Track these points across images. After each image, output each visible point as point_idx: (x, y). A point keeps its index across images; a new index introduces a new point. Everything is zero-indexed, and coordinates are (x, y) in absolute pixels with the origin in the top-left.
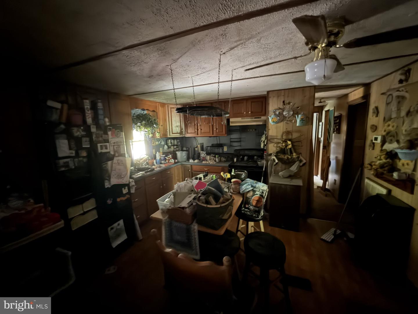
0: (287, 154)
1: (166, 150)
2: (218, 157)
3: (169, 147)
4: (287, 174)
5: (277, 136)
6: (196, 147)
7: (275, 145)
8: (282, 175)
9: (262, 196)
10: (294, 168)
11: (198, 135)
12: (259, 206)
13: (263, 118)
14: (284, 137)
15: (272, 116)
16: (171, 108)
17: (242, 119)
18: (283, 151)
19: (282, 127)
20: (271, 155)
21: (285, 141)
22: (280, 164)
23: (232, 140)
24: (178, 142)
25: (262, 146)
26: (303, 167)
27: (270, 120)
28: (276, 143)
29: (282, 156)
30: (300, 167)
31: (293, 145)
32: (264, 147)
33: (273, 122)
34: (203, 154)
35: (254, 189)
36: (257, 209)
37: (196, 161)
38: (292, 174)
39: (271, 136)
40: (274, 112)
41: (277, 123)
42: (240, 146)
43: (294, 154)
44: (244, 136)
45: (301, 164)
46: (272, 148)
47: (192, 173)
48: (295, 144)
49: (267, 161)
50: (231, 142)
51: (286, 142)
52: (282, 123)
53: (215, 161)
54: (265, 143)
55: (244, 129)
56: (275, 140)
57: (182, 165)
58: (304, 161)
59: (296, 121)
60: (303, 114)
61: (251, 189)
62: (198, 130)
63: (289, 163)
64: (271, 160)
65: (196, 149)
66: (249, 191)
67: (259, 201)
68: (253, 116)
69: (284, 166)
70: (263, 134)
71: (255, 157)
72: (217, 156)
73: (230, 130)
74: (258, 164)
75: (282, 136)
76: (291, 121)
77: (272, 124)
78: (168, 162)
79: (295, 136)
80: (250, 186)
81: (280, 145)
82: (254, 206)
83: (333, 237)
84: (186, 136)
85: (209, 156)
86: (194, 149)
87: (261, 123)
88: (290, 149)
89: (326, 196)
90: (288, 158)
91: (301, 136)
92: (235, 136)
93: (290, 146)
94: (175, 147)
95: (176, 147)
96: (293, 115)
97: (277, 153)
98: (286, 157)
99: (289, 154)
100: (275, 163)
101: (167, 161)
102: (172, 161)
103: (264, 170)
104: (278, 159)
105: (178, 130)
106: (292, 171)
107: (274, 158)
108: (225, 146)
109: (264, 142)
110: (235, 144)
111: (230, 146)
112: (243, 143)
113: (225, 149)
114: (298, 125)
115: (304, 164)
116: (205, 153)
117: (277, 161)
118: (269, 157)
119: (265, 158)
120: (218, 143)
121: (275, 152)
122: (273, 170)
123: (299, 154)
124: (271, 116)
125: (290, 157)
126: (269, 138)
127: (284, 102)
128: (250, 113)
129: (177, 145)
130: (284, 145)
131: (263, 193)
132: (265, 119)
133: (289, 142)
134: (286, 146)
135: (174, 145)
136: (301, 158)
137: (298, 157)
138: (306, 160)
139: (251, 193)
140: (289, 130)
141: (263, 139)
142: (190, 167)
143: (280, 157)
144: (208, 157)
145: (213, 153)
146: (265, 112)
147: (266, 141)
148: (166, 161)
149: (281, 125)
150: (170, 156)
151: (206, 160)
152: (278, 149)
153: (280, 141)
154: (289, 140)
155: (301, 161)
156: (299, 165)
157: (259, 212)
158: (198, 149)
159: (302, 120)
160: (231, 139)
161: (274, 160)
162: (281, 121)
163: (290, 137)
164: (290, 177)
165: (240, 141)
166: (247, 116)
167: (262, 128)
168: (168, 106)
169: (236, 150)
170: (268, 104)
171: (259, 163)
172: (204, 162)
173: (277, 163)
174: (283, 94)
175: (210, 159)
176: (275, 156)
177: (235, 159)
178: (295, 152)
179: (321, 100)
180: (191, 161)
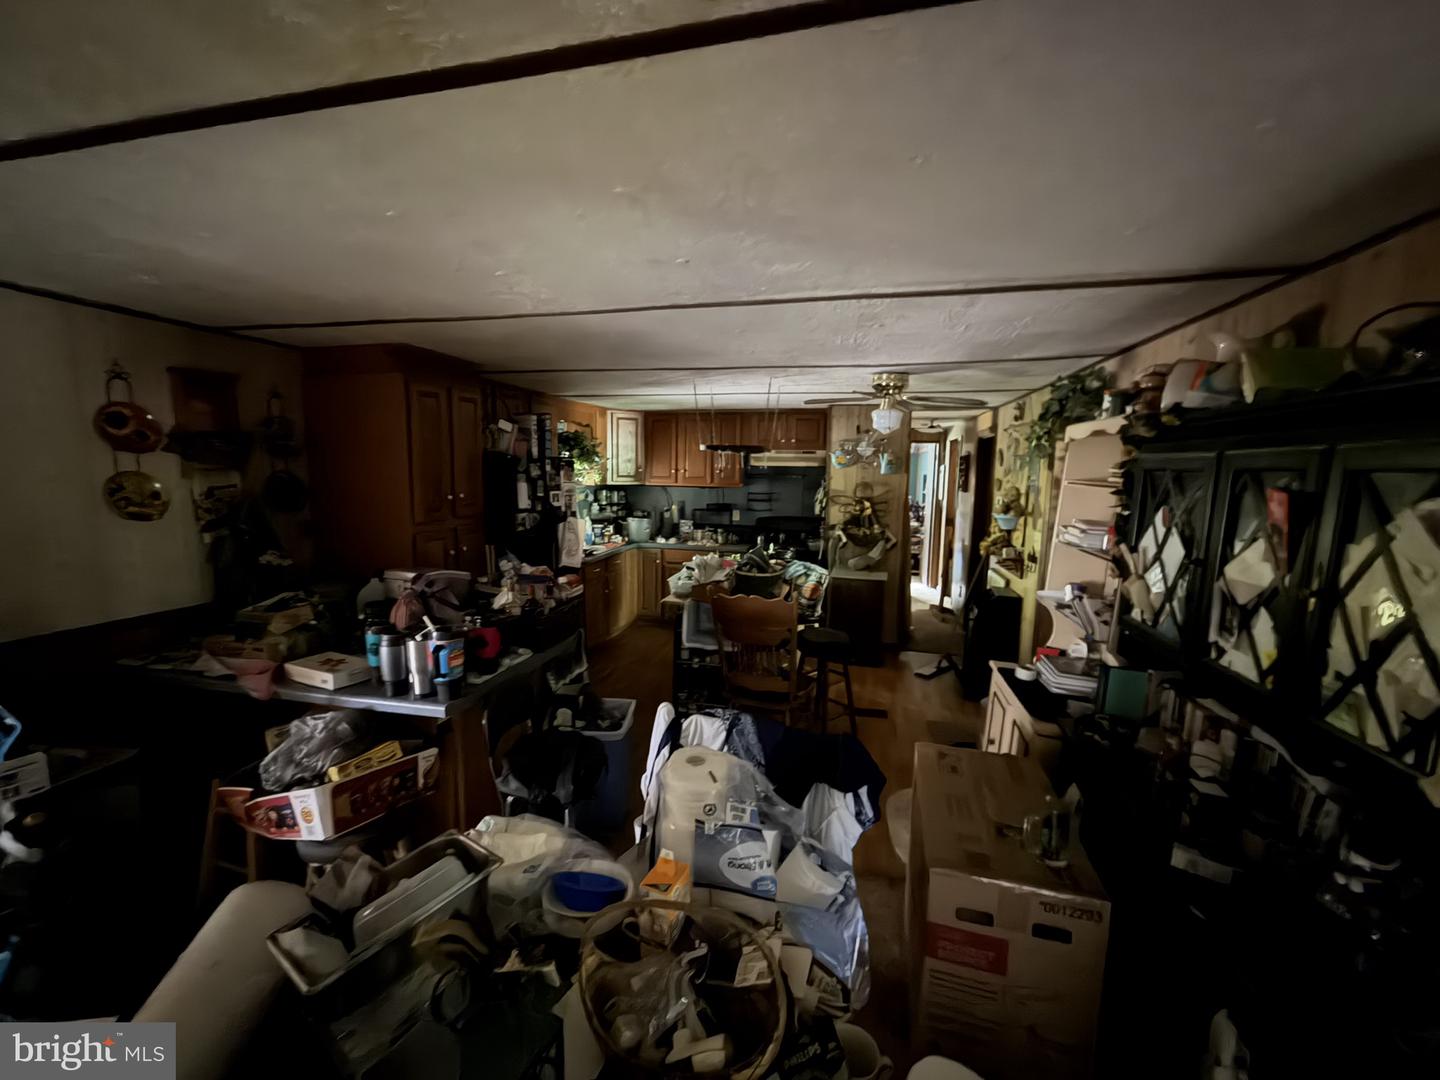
0: (864, 526)
1: (597, 515)
2: (722, 533)
3: (602, 509)
4: (862, 563)
5: (845, 492)
6: (667, 511)
7: (842, 509)
8: (855, 566)
9: (819, 583)
10: (875, 553)
11: (676, 482)
12: (814, 597)
13: (820, 453)
14: (859, 494)
15: (838, 453)
16: (619, 419)
17: (777, 453)
18: (854, 521)
19: (855, 474)
20: (833, 527)
21: (860, 502)
22: (850, 544)
23: (751, 497)
24: (620, 498)
25: (817, 510)
26: (893, 552)
27: (833, 460)
28: (843, 505)
29: (854, 531)
30: (886, 552)
31: (874, 511)
32: (821, 512)
33: (839, 464)
34: (686, 527)
35: (809, 573)
36: (812, 602)
37: (672, 541)
38: (871, 563)
39: (835, 491)
40: (842, 446)
41: (845, 465)
42: (770, 510)
43: (876, 526)
44: (779, 489)
45: (889, 546)
46: (836, 515)
47: (663, 567)
48: (878, 507)
49: (827, 541)
50: (750, 500)
51: (862, 503)
52: (855, 467)
53: (716, 541)
54: (824, 504)
55: (778, 474)
56: (843, 498)
57: (639, 548)
58: (894, 540)
59: (879, 466)
60: (892, 453)
61: (803, 571)
62: (677, 470)
63: (867, 543)
64: (834, 539)
65: (667, 515)
66: (800, 576)
67: (815, 590)
68: (799, 449)
69: (858, 550)
70: (820, 486)
71: (803, 535)
72: (719, 530)
73: (750, 475)
74: (808, 546)
75: (855, 493)
76: (871, 464)
77: (838, 467)
78: (609, 542)
79: (878, 491)
80: (801, 568)
81: (850, 509)
82: (809, 599)
83: (935, 670)
84: (647, 484)
85: (700, 531)
86: (662, 514)
87: (815, 464)
88: (870, 516)
89: (943, 620)
90: (864, 532)
91: (887, 492)
92: (759, 488)
93: (869, 511)
94: (615, 508)
95: (618, 510)
96: (875, 454)
97: (846, 523)
98: (861, 533)
99: (867, 525)
100: (841, 544)
101: (606, 540)
102: (618, 539)
103: (820, 557)
104: (848, 536)
105: (629, 468)
106: (871, 558)
107: (840, 533)
108: (737, 509)
109: (821, 502)
110: (757, 506)
111: (747, 510)
112: (775, 505)
113: (736, 516)
114: (883, 471)
115: (894, 545)
116: (690, 523)
117: (844, 539)
118: (831, 532)
119: (822, 535)
120: (721, 502)
121: (842, 522)
122: (837, 558)
123: (884, 527)
124: (834, 453)
125: (868, 532)
126: (831, 494)
127: (858, 428)
128: (793, 441)
129: (618, 504)
130: (858, 508)
131: (821, 578)
132: (824, 456)
133: (867, 504)
134: (863, 510)
135: (611, 505)
136: (889, 534)
137: (883, 533)
138: (896, 537)
139: (803, 579)
140: (868, 480)
141: (820, 495)
142: (659, 556)
143: (851, 531)
144: (699, 533)
145: (711, 526)
146: (824, 444)
147: (825, 500)
148: (603, 539)
149: (853, 469)
150: (611, 528)
151: (693, 539)
152: (848, 516)
153: (850, 501)
154: (868, 500)
155: (888, 540)
156: (885, 546)
157: (813, 607)
158: (671, 515)
159: (890, 463)
160: (749, 493)
161: (840, 539)
162: (853, 464)
163: (868, 493)
164: (868, 568)
165: (769, 500)
166: (788, 447)
167: (819, 474)
168: (612, 414)
169: (760, 520)
170: (830, 429)
171: (810, 544)
172: (690, 543)
173: (845, 544)
174: (857, 413)
175: (703, 538)
176: (844, 530)
177: (759, 539)
178: (879, 523)
179: (932, 422)
180: (661, 540)
